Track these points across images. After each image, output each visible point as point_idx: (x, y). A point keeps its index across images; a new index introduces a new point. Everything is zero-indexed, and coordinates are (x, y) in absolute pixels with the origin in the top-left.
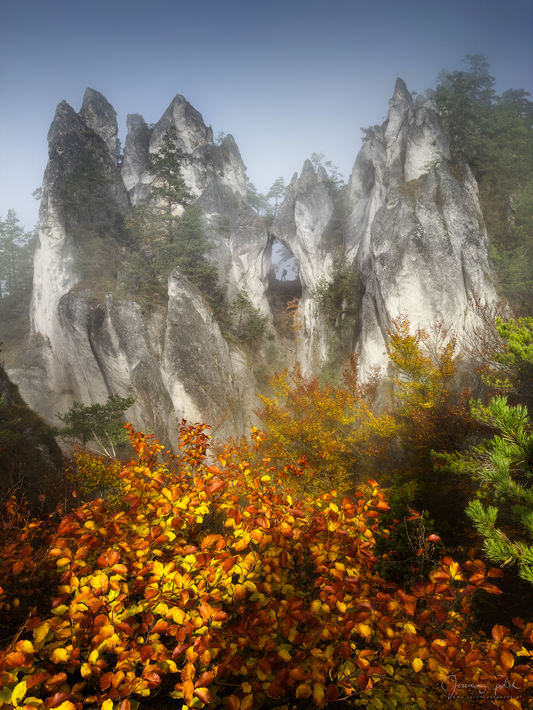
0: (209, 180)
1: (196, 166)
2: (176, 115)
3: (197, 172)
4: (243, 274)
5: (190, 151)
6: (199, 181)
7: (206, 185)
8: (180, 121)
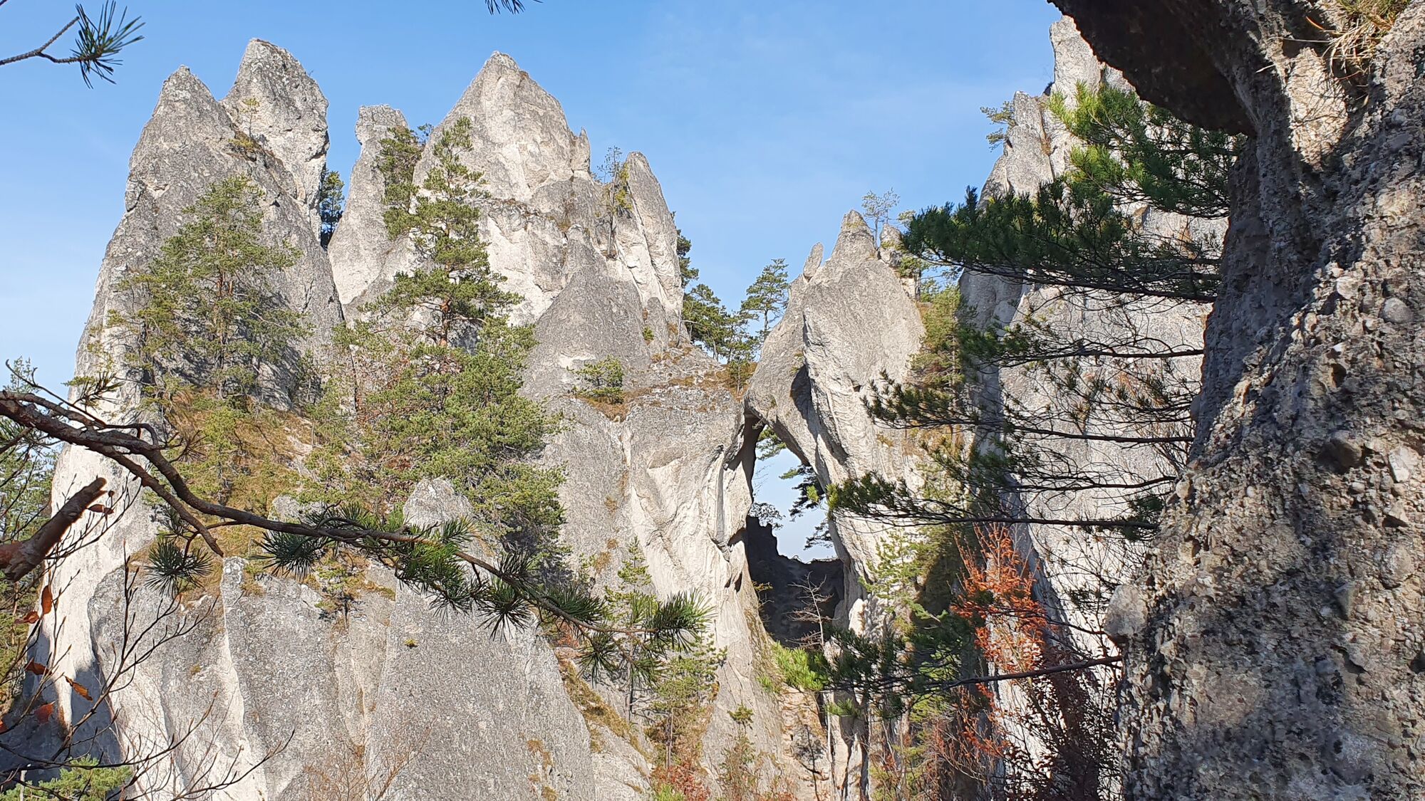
0: (573, 266)
1: (539, 232)
2: (487, 104)
3: (540, 247)
4: (661, 526)
5: (523, 195)
6: (543, 269)
7: (563, 282)
8: (499, 119)
